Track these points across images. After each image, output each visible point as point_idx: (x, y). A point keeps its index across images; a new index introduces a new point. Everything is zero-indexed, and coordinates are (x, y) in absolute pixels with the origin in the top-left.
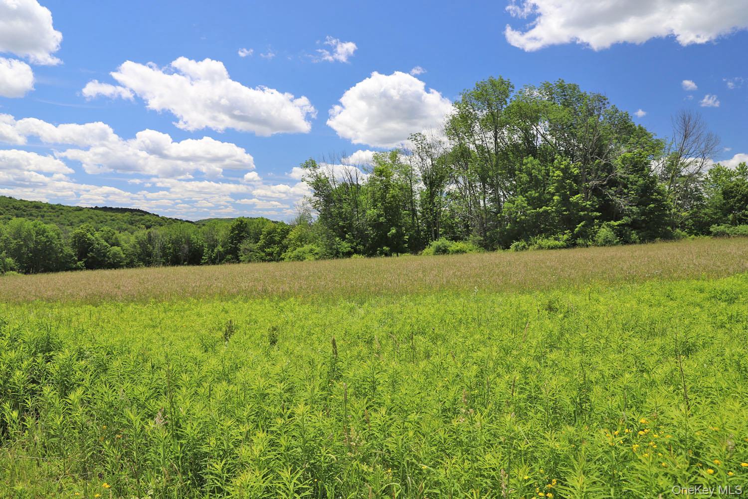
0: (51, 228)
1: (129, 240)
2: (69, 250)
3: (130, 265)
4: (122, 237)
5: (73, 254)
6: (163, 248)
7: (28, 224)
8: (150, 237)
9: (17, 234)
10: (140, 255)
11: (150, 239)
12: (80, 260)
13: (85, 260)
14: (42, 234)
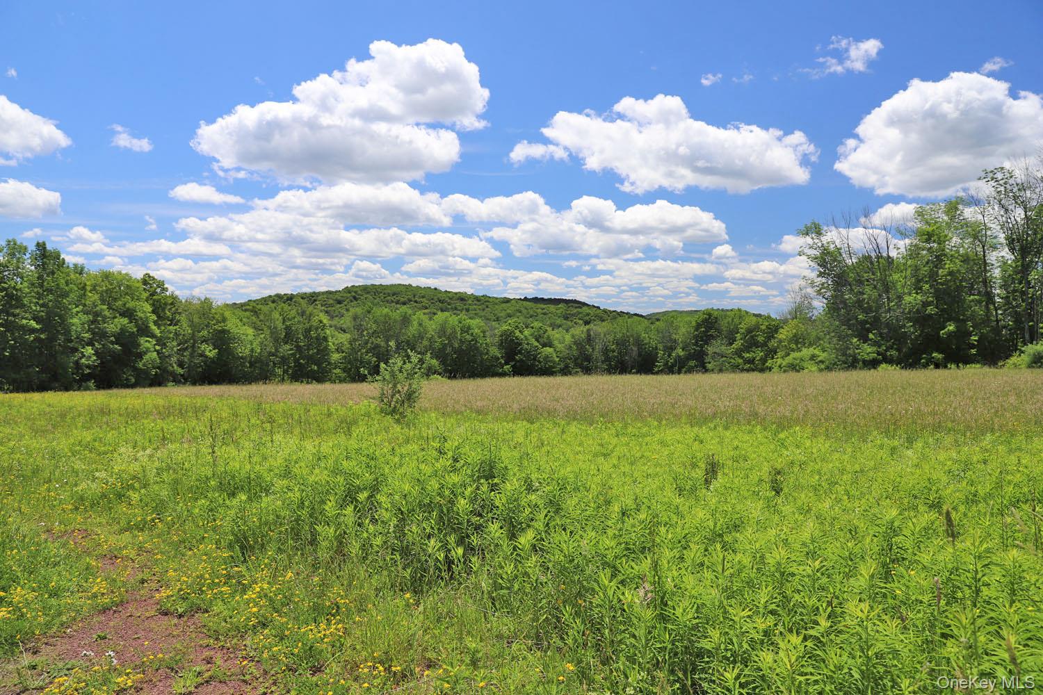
0: (476, 324)
1: (563, 339)
2: (495, 351)
3: (565, 372)
4: (555, 335)
5: (500, 356)
6: (606, 351)
7: (452, 320)
8: (589, 335)
9: (442, 331)
10: (576, 359)
11: (589, 339)
12: (507, 363)
13: (513, 363)
14: (467, 332)
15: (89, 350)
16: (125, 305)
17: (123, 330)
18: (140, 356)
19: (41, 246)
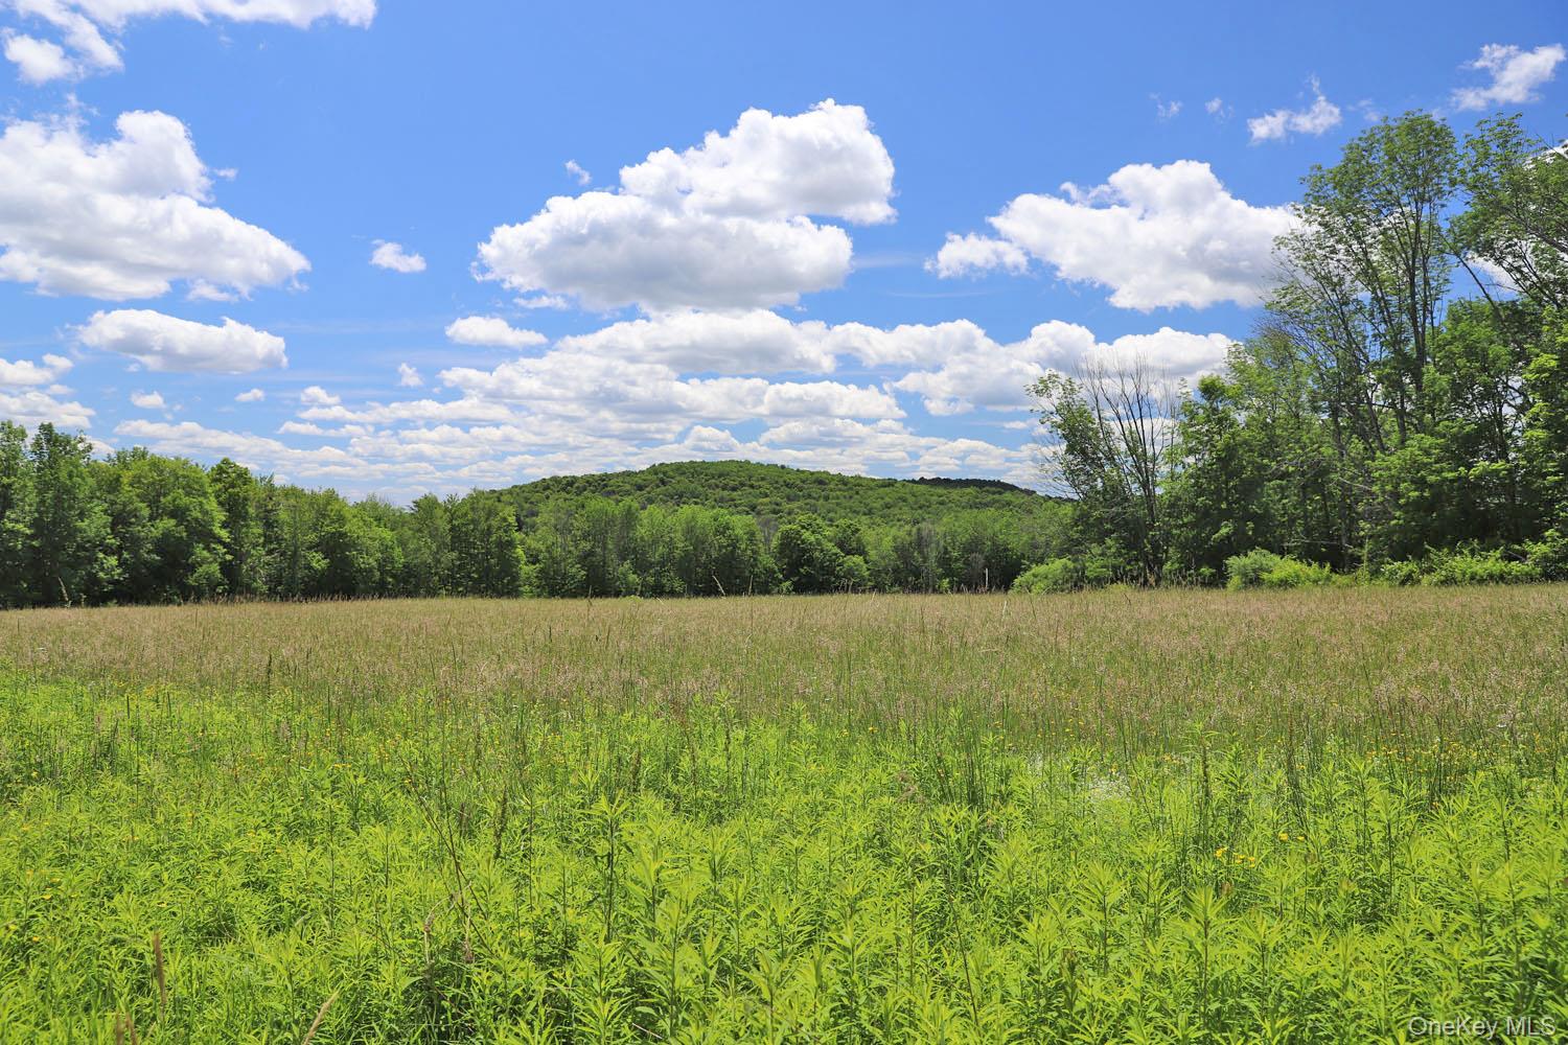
0: (740, 523)
1: (882, 539)
2: (767, 560)
3: (879, 588)
4: (868, 536)
5: (776, 568)
6: (945, 561)
7: (702, 515)
8: (920, 538)
9: (689, 531)
10: (896, 570)
11: (920, 543)
12: (787, 578)
13: (796, 579)
14: (723, 533)
15: (113, 561)
16: (174, 501)
17: (166, 535)
18: (192, 568)
19: (47, 429)
